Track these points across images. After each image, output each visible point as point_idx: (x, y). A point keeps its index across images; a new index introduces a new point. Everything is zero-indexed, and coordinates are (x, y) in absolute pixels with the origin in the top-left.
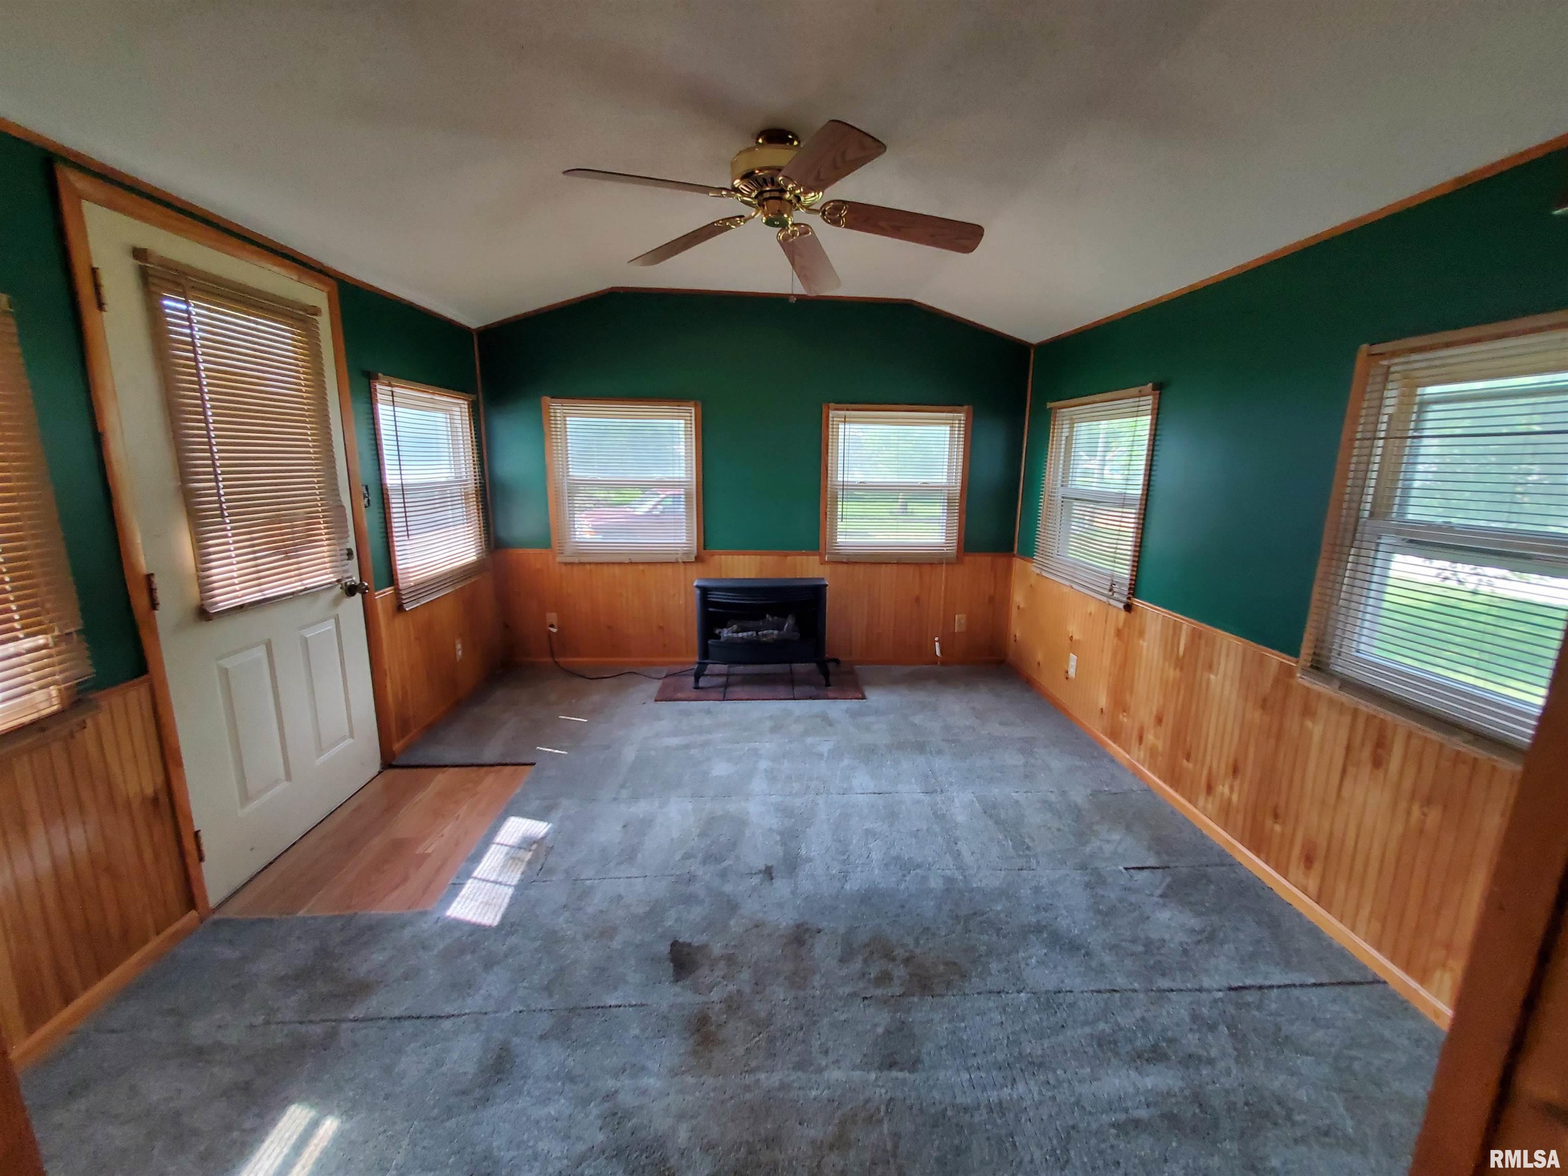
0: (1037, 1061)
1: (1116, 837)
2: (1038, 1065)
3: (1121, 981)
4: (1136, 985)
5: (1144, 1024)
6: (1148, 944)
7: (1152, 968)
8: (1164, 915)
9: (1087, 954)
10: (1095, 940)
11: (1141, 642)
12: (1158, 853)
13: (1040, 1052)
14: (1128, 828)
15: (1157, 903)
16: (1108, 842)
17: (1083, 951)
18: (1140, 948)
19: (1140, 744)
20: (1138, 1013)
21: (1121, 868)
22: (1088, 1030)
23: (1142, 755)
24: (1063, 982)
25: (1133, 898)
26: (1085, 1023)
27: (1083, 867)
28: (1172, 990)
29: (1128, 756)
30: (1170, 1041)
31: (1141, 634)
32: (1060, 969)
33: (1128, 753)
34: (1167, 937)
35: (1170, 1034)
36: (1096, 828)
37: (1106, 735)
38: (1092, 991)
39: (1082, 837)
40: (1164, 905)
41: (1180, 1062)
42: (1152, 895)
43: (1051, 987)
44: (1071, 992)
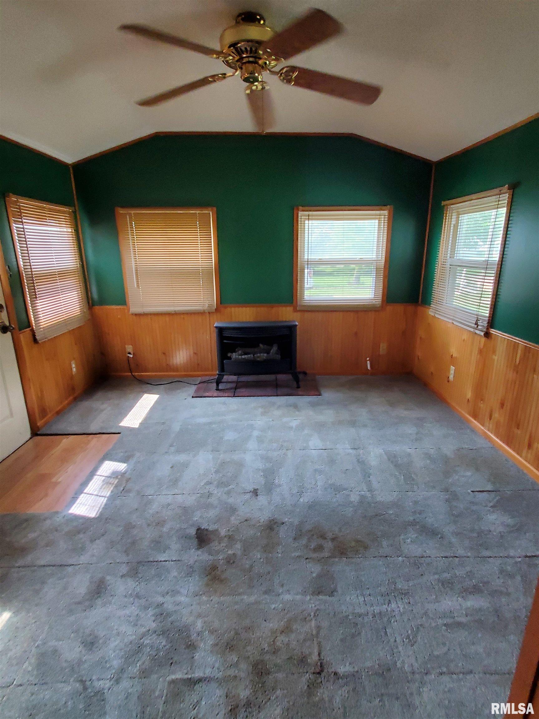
0: (403, 592)
1: (469, 474)
2: (405, 594)
3: (461, 552)
4: (469, 554)
5: (470, 575)
6: (480, 533)
7: (481, 545)
8: (492, 517)
9: (442, 537)
10: (448, 530)
11: (494, 357)
12: (494, 483)
13: (406, 588)
14: (477, 469)
15: (489, 510)
16: (463, 476)
17: (440, 536)
18: (475, 535)
19: (490, 419)
20: (468, 569)
21: (469, 491)
22: (436, 577)
23: (491, 426)
24: (425, 552)
25: (475, 508)
26: (435, 574)
27: (446, 490)
28: (491, 557)
29: (482, 428)
30: (486, 583)
31: (494, 352)
32: (424, 545)
33: (483, 425)
34: (492, 529)
35: (485, 579)
36: (457, 469)
37: (470, 415)
38: (442, 557)
39: (447, 474)
40: (493, 512)
41: (489, 594)
42: (486, 506)
43: (417, 554)
44: (430, 557)
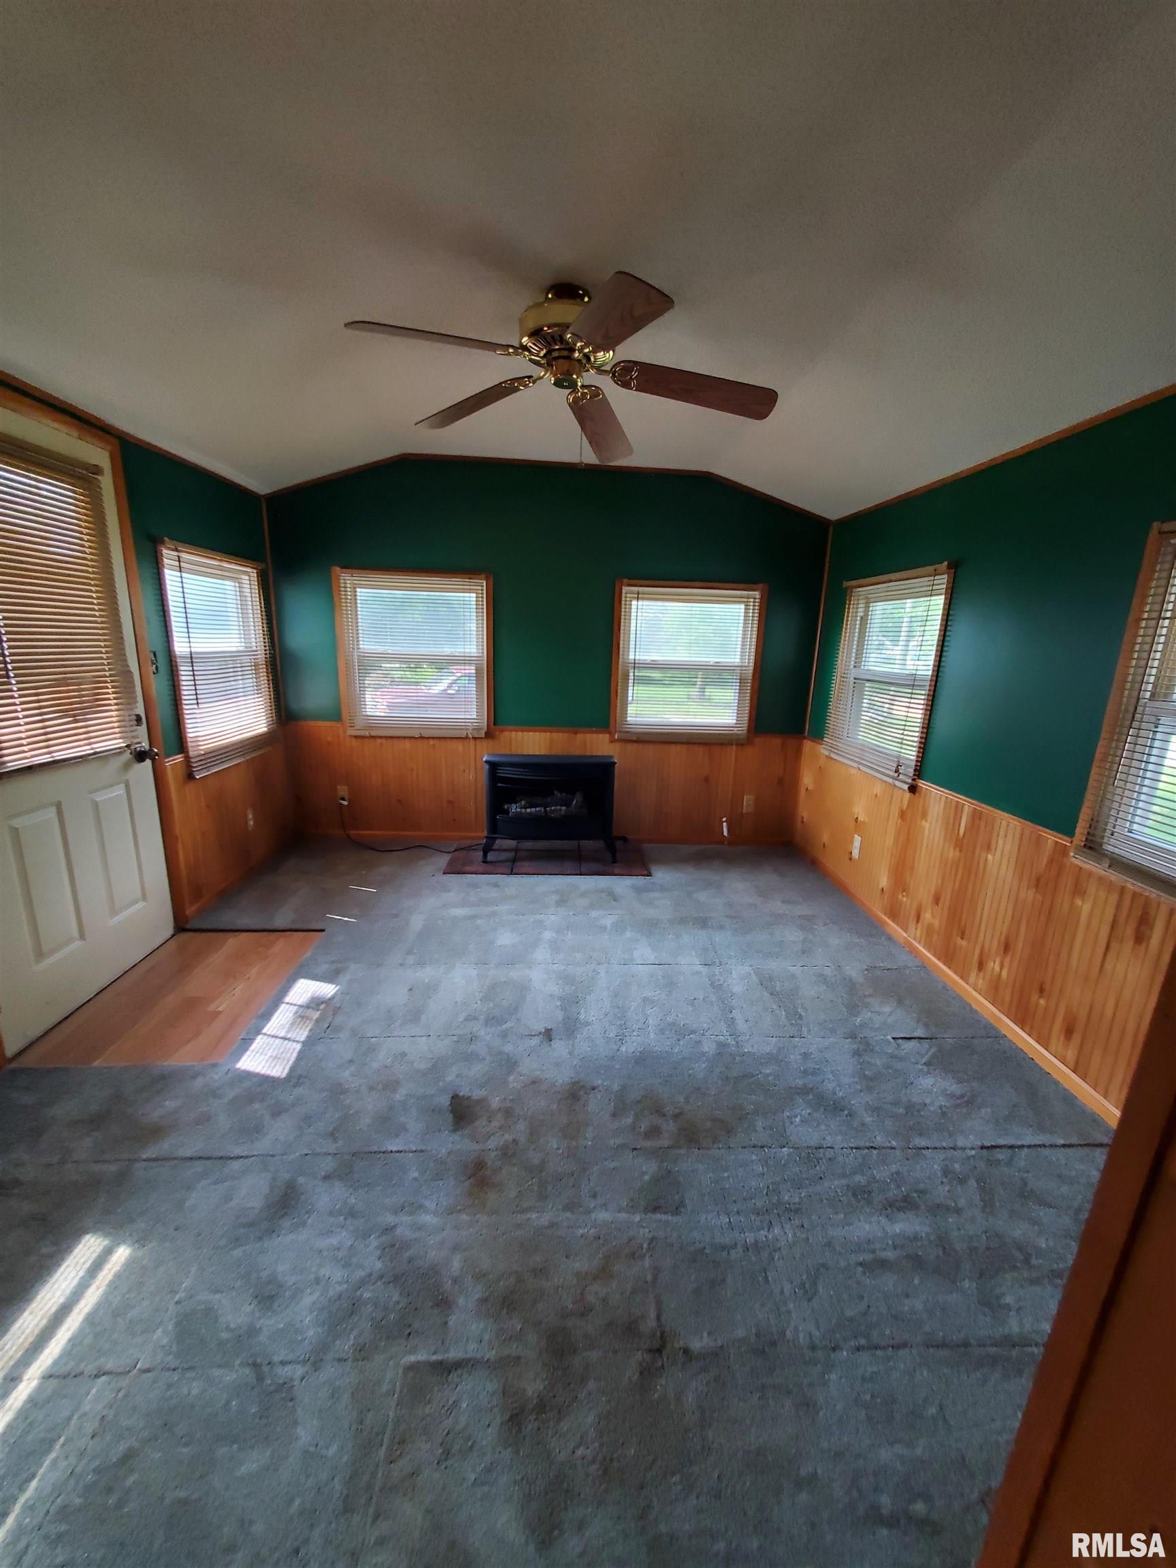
0: (793, 1207)
1: (887, 1009)
2: (793, 1211)
3: (880, 1140)
4: (894, 1143)
5: (897, 1178)
6: (910, 1108)
7: (911, 1128)
8: (927, 1082)
9: (850, 1115)
10: (858, 1102)
11: (924, 822)
12: (926, 1026)
13: (797, 1200)
14: (900, 1002)
15: (921, 1070)
16: (879, 1013)
17: (846, 1112)
18: (901, 1111)
19: (918, 922)
20: (894, 1168)
21: (889, 1037)
22: (844, 1182)
23: (918, 932)
24: (824, 1139)
25: (899, 1066)
26: (844, 1175)
27: (853, 1036)
28: (928, 1148)
29: (905, 935)
30: (922, 1192)
31: (924, 815)
32: (823, 1127)
33: (906, 932)
34: (928, 1101)
35: (922, 1186)
36: (867, 1000)
37: (885, 914)
38: (852, 1148)
39: (853, 1009)
40: (928, 1073)
41: (928, 1211)
42: (917, 1063)
43: (813, 1143)
44: (832, 1148)
